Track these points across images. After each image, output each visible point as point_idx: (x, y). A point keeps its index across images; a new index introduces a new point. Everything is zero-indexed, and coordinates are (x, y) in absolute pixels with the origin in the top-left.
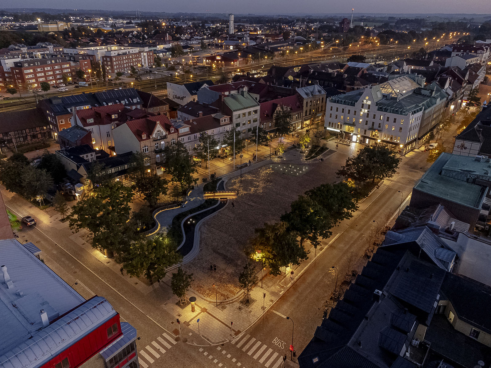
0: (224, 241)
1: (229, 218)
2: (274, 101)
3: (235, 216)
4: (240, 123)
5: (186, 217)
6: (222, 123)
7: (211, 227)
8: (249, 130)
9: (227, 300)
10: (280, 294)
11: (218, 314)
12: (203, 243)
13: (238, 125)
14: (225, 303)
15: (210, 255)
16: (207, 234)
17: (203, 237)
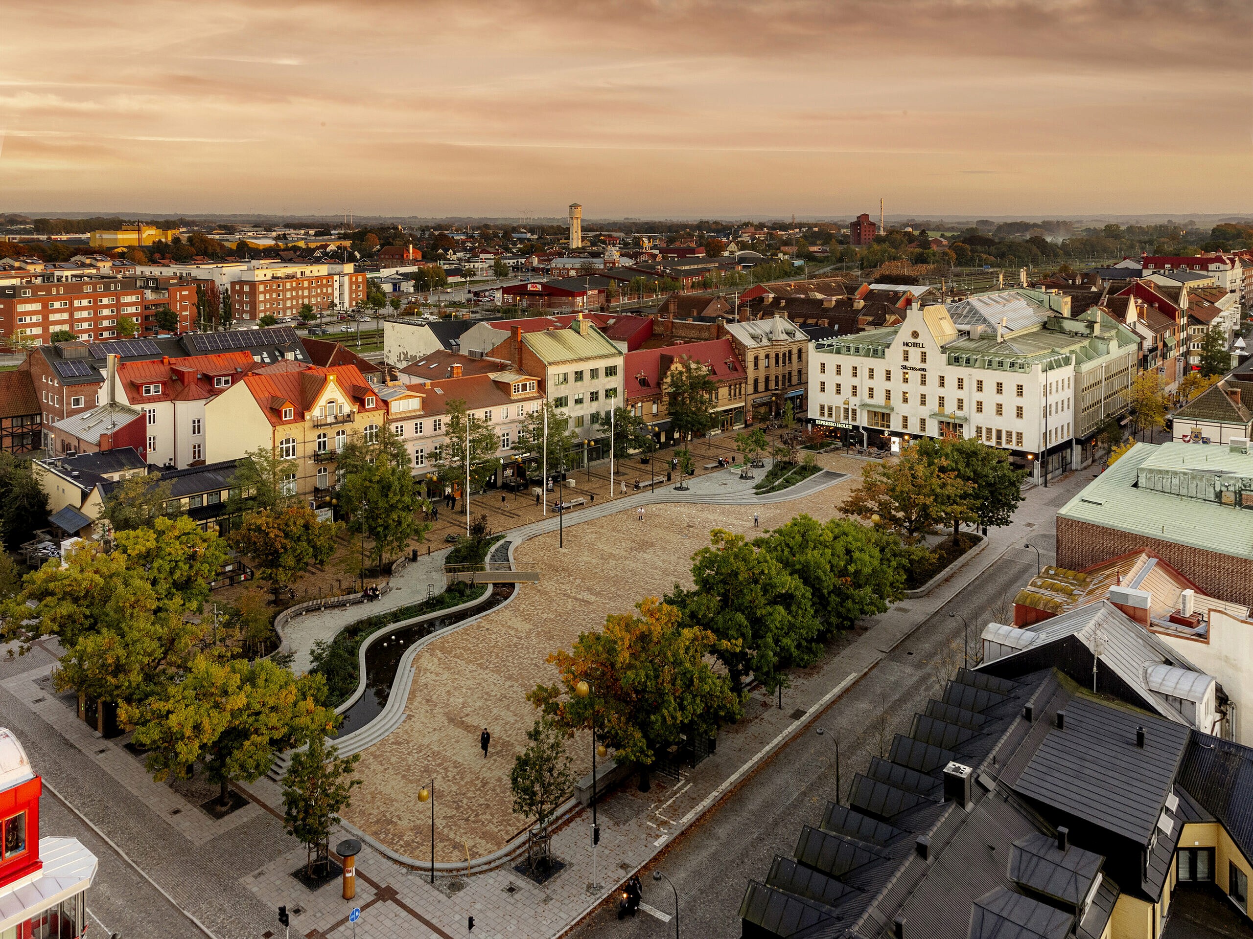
0: (487, 693)
1: (512, 633)
2: (666, 350)
3: (531, 627)
4: (566, 398)
5: (379, 628)
6: (515, 396)
7: (454, 657)
8: (595, 418)
9: (473, 862)
10: (656, 844)
11: (430, 908)
12: (419, 699)
13: (561, 402)
14: (463, 872)
15: (435, 730)
16: (437, 674)
17: (423, 680)
